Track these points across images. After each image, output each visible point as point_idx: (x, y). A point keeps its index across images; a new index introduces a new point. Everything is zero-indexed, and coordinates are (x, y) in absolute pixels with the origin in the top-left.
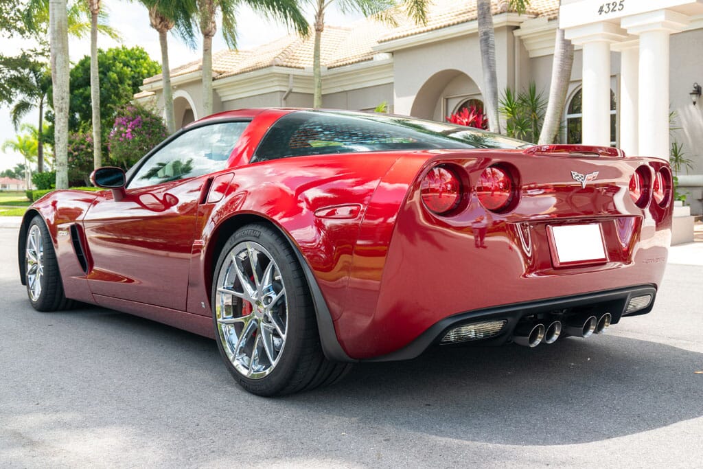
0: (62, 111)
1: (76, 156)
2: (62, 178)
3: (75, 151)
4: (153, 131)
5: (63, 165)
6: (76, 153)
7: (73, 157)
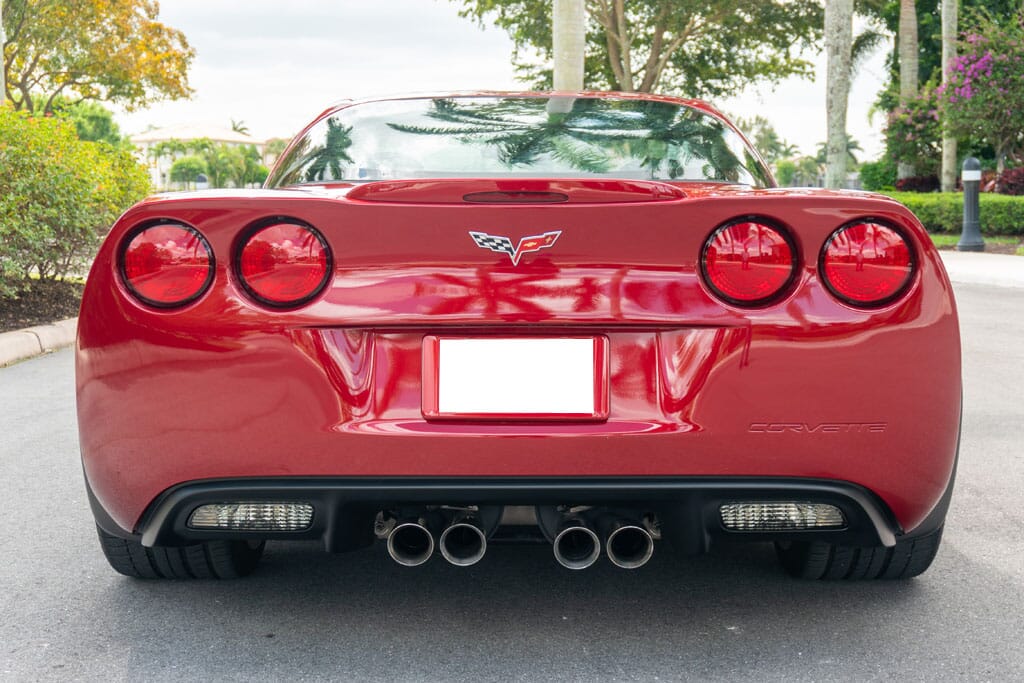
0: (838, 53)
1: (920, 131)
2: (835, 176)
3: (919, 122)
4: (1013, 80)
5: (838, 151)
6: (920, 126)
7: (914, 133)
